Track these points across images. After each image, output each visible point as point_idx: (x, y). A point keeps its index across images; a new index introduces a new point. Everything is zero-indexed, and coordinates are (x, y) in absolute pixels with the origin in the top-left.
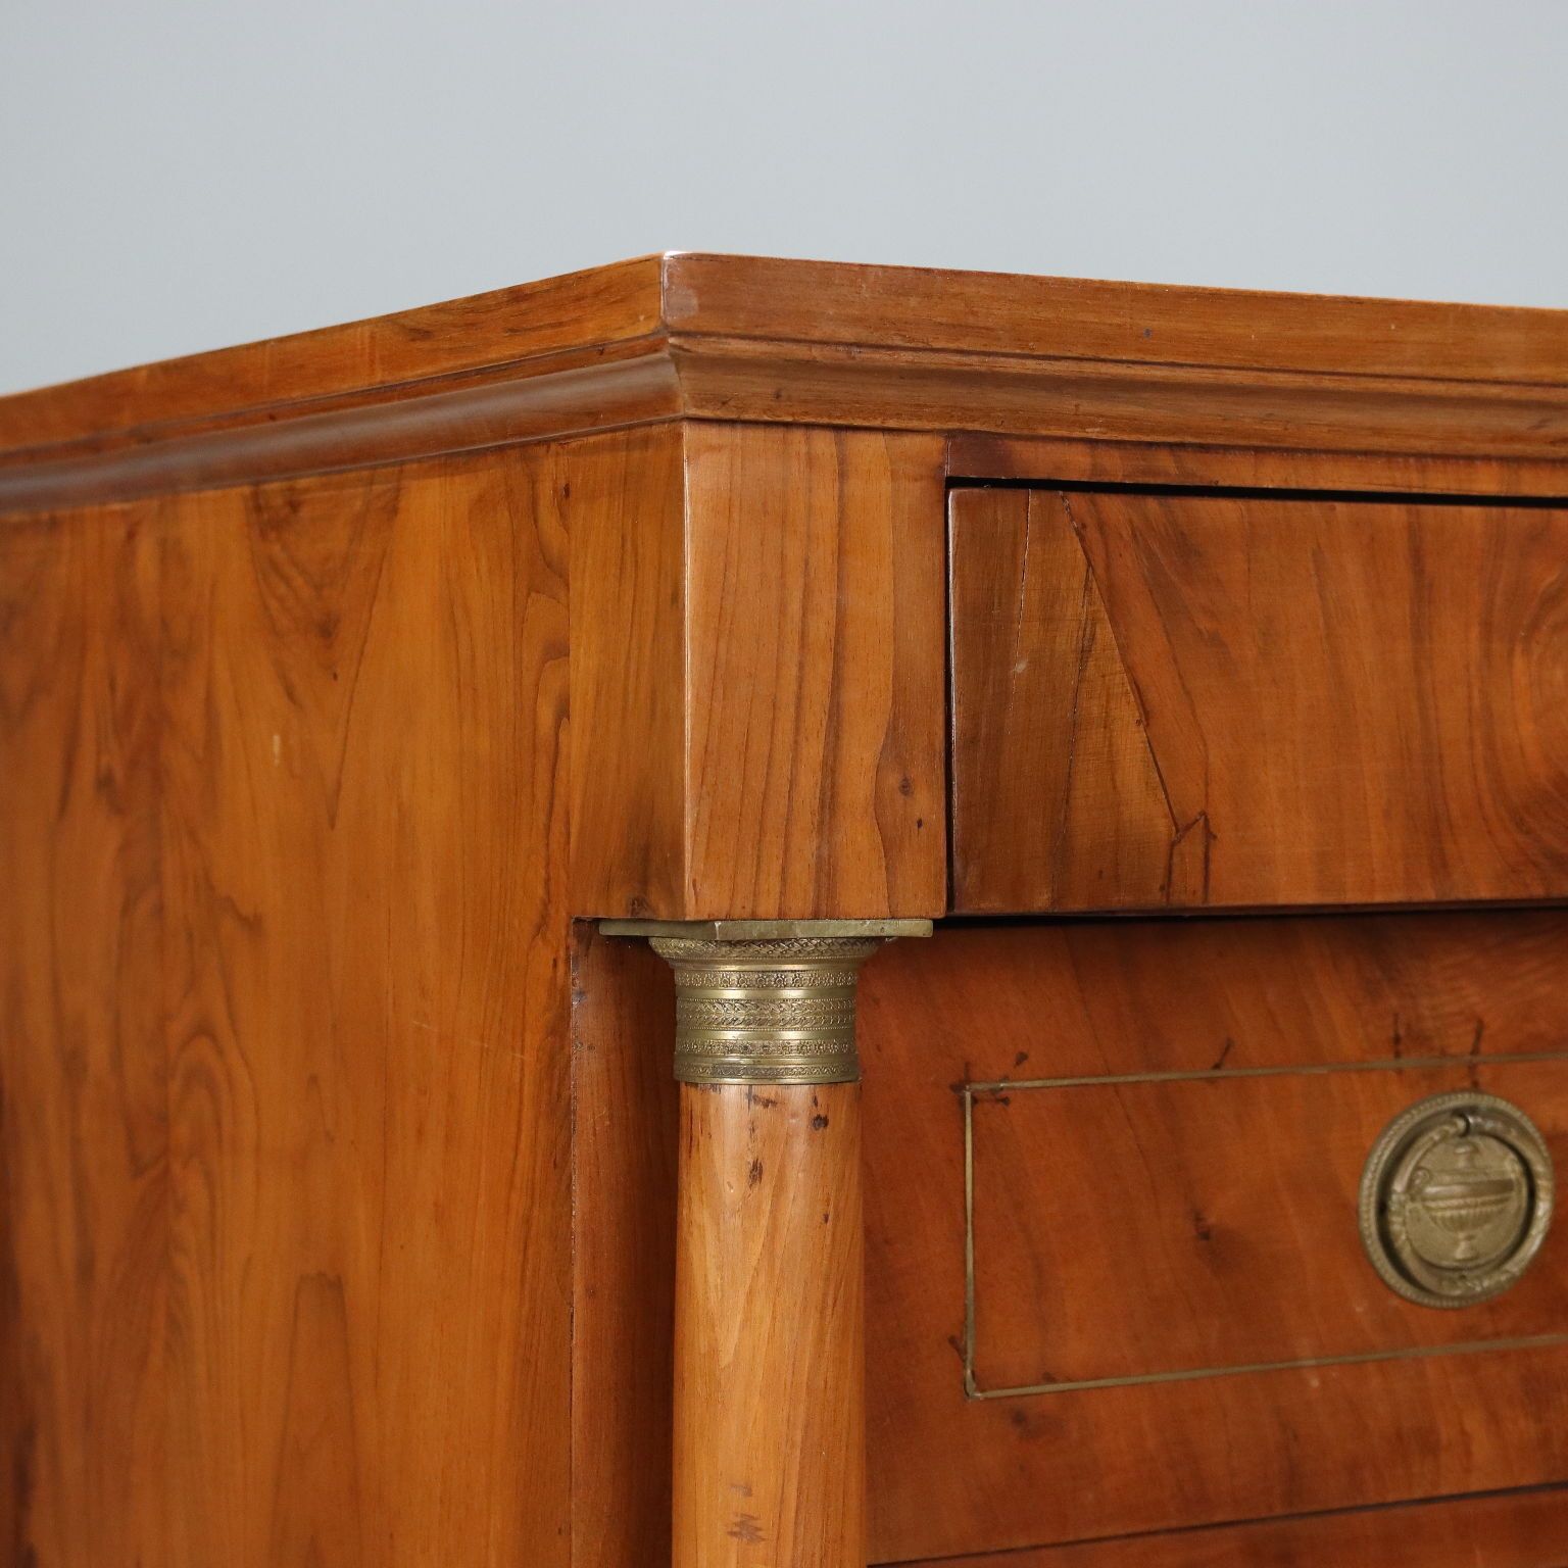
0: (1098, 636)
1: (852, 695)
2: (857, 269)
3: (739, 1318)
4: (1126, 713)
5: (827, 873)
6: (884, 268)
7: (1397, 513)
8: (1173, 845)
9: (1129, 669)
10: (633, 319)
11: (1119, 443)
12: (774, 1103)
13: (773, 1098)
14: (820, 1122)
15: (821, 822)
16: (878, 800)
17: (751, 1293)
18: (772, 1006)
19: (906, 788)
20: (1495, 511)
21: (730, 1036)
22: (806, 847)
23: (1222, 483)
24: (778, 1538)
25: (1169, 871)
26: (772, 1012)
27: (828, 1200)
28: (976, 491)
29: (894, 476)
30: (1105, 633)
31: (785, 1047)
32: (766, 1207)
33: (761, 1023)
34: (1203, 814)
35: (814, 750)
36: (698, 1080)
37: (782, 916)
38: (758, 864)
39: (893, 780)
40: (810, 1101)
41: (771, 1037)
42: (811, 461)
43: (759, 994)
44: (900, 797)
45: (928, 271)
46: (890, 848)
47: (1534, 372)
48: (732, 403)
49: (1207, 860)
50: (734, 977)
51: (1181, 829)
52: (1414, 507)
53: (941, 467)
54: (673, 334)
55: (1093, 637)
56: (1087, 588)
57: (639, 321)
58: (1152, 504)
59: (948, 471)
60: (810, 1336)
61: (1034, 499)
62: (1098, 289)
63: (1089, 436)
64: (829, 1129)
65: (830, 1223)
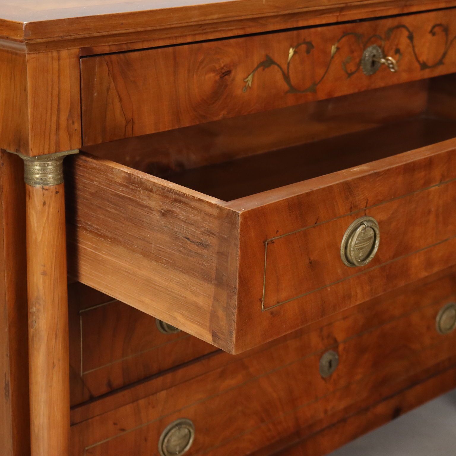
0: (111, 85)
1: (62, 106)
2: (63, 20)
3: (41, 233)
4: (117, 100)
5: (58, 144)
6: (69, 19)
7: (171, 49)
8: (126, 126)
9: (117, 91)
10: (17, 35)
11: (115, 45)
12: (48, 190)
13: (47, 188)
14: (57, 192)
15: (56, 133)
16: (68, 127)
17: (44, 228)
18: (47, 170)
19: (73, 123)
20: (191, 45)
21: (38, 176)
22: (53, 138)
23: (136, 49)
24: (51, 275)
25: (125, 131)
26: (47, 171)
27: (59, 208)
28: (86, 58)
29: (69, 59)
30: (112, 84)
31: (50, 178)
32: (47, 210)
33: (45, 174)
34: (132, 118)
35: (54, 118)
36: (31, 185)
37: (49, 153)
38: (44, 144)
39: (71, 122)
40: (55, 188)
41: (47, 176)
42: (52, 58)
43: (44, 168)
44: (72, 125)
45: (77, 18)
46: (70, 136)
47: (200, 19)
48: (37, 50)
49: (133, 127)
50: (39, 164)
51: (128, 122)
52: (174, 47)
53: (79, 54)
54: (26, 40)
55: (110, 86)
56: (109, 75)
57: (18, 36)
58: (121, 55)
59: (80, 55)
60: (56, 235)
61: (98, 59)
62: (112, 16)
63: (109, 44)
64: (59, 193)
65: (59, 212)
